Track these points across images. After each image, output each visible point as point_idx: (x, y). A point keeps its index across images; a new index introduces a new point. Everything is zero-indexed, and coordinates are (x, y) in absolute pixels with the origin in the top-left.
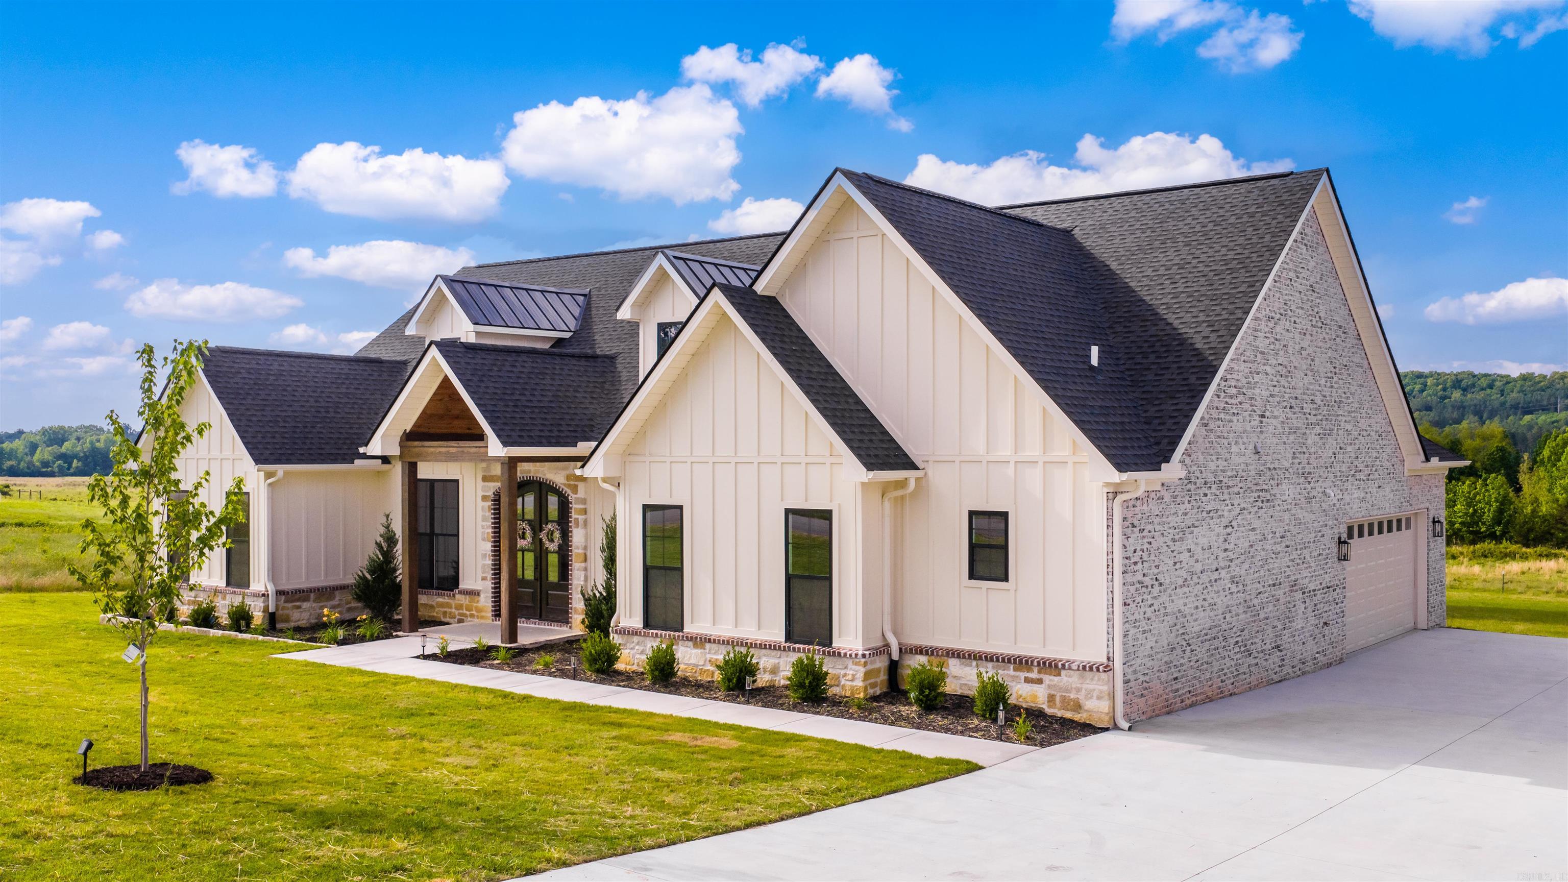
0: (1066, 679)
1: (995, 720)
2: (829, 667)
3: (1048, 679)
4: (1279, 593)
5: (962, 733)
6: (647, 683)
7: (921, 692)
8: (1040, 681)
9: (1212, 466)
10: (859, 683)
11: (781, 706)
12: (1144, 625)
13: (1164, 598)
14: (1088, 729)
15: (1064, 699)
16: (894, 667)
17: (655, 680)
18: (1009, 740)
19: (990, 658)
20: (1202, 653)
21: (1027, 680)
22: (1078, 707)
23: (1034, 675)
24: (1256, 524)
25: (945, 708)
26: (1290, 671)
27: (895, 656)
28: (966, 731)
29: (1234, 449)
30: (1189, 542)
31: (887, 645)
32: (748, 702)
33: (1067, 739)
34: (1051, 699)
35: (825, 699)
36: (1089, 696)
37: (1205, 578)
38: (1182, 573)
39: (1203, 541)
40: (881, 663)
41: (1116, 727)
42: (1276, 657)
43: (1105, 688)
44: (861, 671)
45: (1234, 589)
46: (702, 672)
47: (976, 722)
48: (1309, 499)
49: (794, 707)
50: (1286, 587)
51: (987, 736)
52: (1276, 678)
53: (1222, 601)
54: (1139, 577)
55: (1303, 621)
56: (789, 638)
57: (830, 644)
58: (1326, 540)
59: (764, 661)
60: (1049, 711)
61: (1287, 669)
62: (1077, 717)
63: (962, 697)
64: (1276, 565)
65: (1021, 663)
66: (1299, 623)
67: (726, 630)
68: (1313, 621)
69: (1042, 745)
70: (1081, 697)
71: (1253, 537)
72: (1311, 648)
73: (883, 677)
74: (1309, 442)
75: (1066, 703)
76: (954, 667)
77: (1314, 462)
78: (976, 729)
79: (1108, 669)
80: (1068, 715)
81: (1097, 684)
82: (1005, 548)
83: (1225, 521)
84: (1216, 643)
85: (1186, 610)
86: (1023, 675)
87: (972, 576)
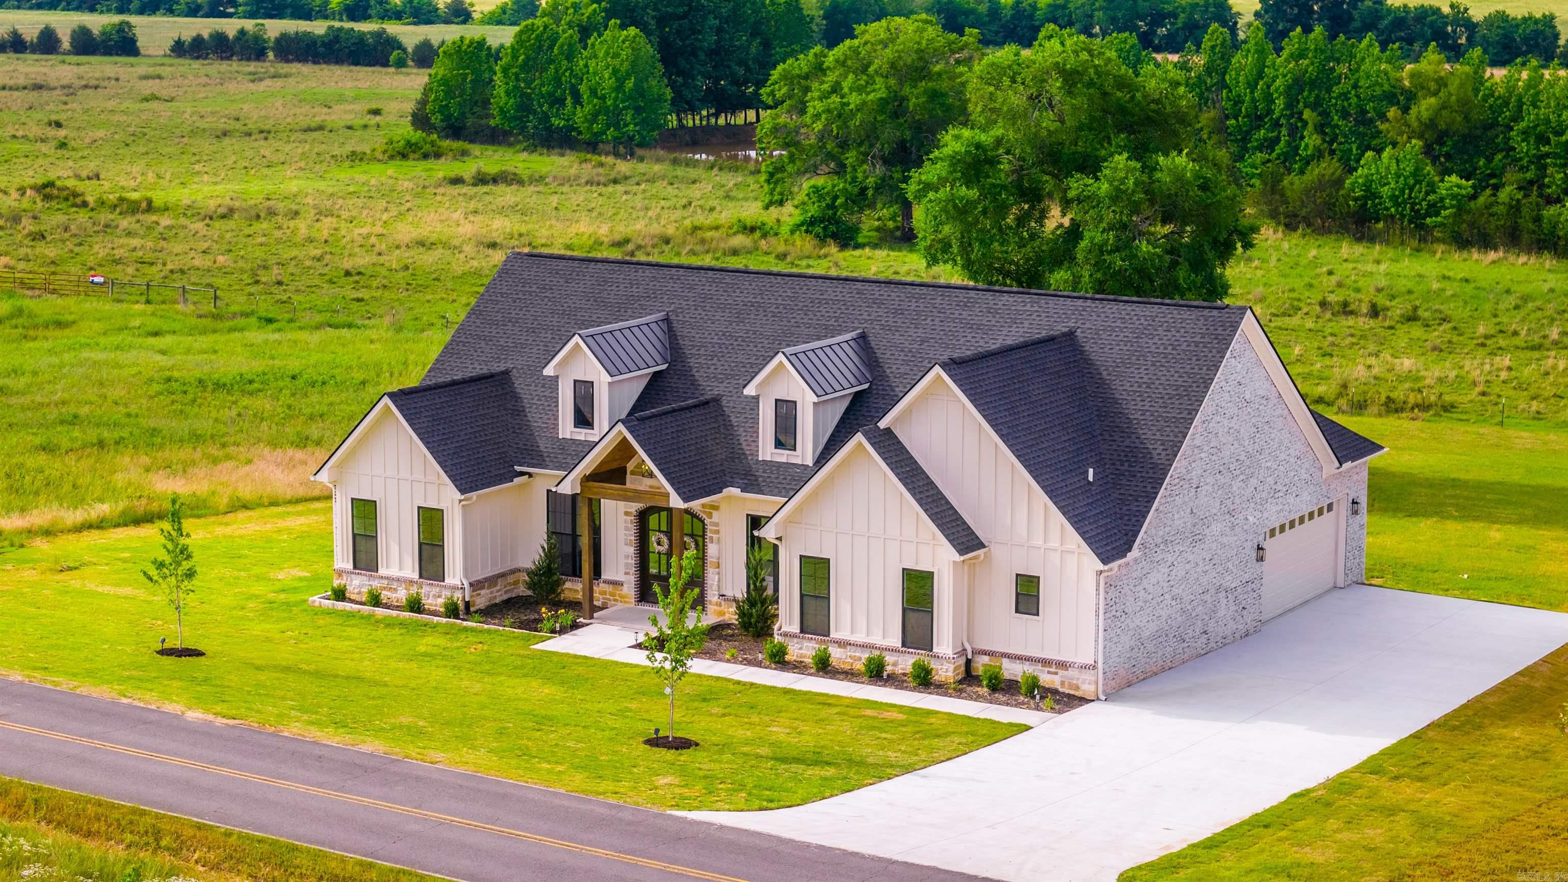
0: (1071, 672)
1: (1034, 697)
2: (934, 665)
3: (1061, 672)
4: (1207, 597)
5: (1016, 706)
6: (813, 671)
7: (990, 681)
8: (1056, 673)
9: (1161, 533)
10: (950, 674)
11: (906, 688)
12: (1115, 639)
13: (1128, 621)
14: (1083, 701)
15: (1070, 684)
16: (968, 663)
17: (818, 670)
18: (1041, 710)
19: (1028, 659)
20: (1150, 647)
21: (1049, 672)
22: (1077, 688)
23: (1053, 670)
24: (1191, 558)
25: (1003, 689)
26: (1214, 645)
27: (970, 657)
28: (1018, 705)
29: (1176, 516)
30: (1145, 583)
31: (965, 650)
32: (884, 686)
33: (1072, 708)
34: (1063, 683)
35: (931, 684)
36: (1084, 682)
37: (1154, 602)
38: (1141, 604)
39: (1154, 581)
40: (962, 661)
41: (1098, 699)
42: (1203, 639)
43: (1093, 678)
44: (952, 667)
45: (1174, 603)
46: (844, 663)
47: (1022, 698)
48: (1233, 528)
49: (914, 689)
50: (1213, 591)
51: (1029, 708)
52: (1203, 652)
53: (1164, 613)
54: (1114, 613)
55: (1226, 610)
56: (904, 645)
57: (931, 650)
58: (1247, 551)
59: (889, 658)
60: (1061, 690)
61: (1212, 644)
62: (1077, 694)
63: (1010, 680)
64: (1204, 580)
65: (1046, 662)
66: (1221, 613)
67: (860, 637)
68: (1234, 608)
69: (1060, 712)
70: (1079, 682)
71: (1188, 567)
72: (1232, 626)
73: (963, 668)
74: (1235, 488)
75: (1071, 686)
76: (1006, 663)
77: (1237, 501)
78: (1023, 703)
79: (1095, 668)
80: (1072, 692)
81: (1088, 676)
82: (1038, 597)
83: (1169, 563)
84: (1160, 639)
85: (1142, 624)
86: (1047, 669)
87: (1017, 611)
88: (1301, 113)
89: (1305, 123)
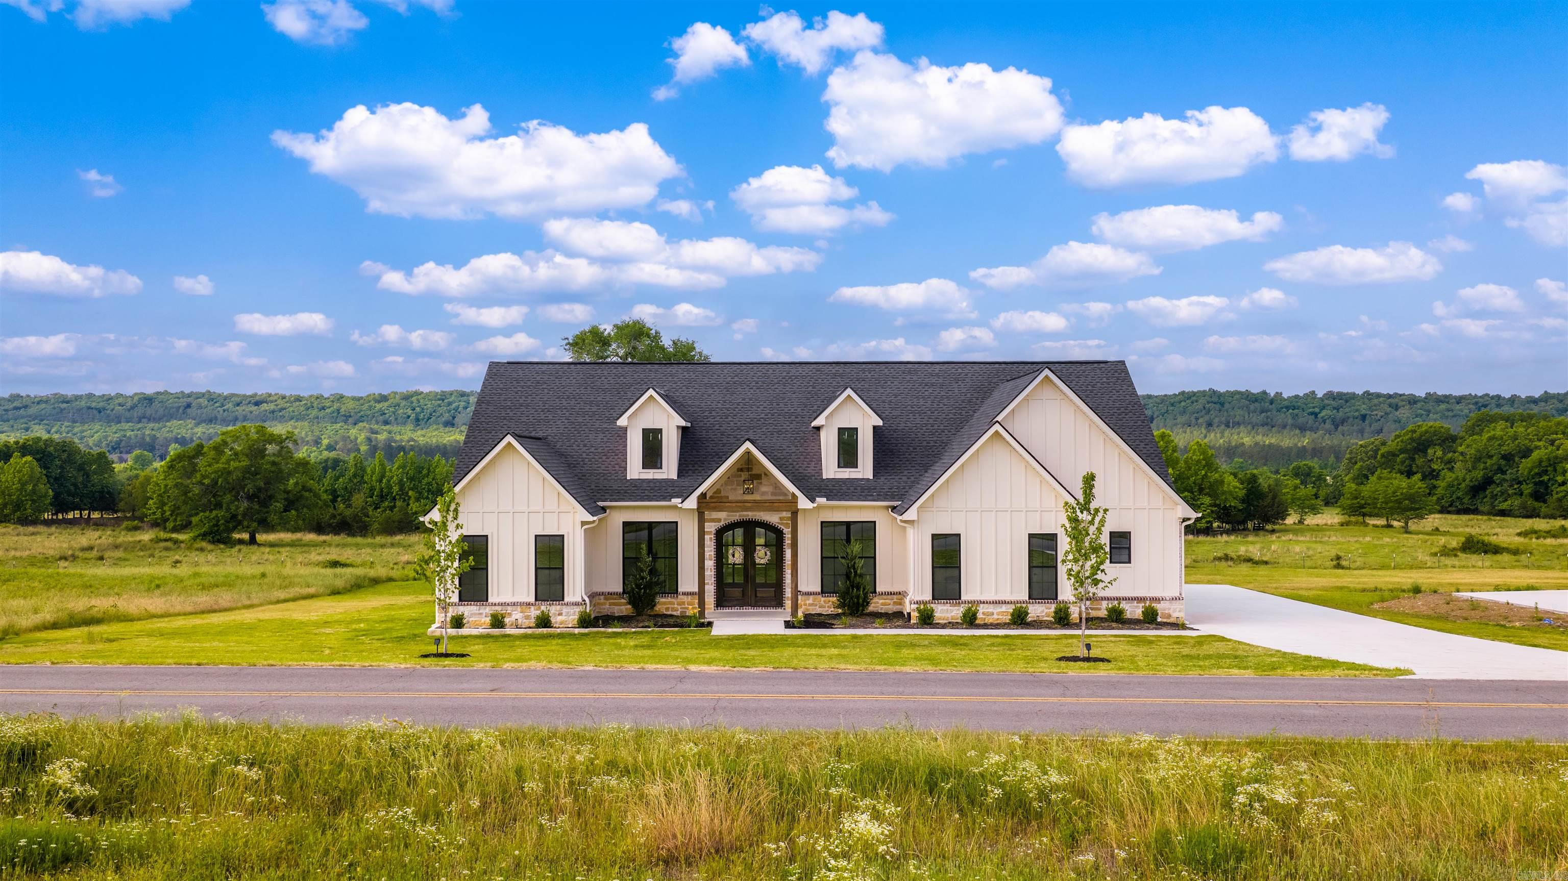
0: (1164, 605)
2: (1065, 608)
6: (964, 626)
17: (969, 624)
19: (1124, 599)
25: (1126, 622)
43: (1182, 607)
46: (990, 618)
47: (1149, 626)
56: (1033, 598)
57: (1060, 599)
59: (1027, 610)
65: (1140, 600)
67: (995, 597)
75: (1164, 615)
79: (1182, 598)
81: (1178, 606)
82: (1129, 548)
86: (1141, 605)
87: (1111, 562)
88: (407, 493)
89: (410, 497)
